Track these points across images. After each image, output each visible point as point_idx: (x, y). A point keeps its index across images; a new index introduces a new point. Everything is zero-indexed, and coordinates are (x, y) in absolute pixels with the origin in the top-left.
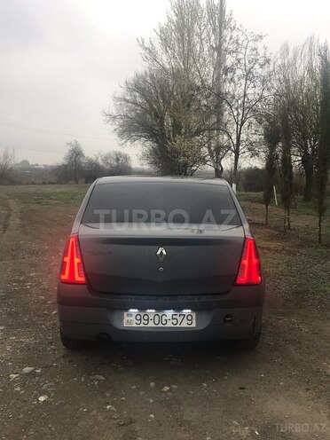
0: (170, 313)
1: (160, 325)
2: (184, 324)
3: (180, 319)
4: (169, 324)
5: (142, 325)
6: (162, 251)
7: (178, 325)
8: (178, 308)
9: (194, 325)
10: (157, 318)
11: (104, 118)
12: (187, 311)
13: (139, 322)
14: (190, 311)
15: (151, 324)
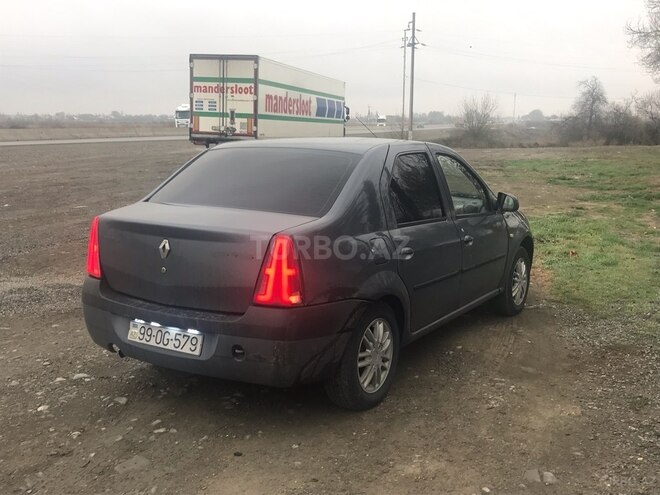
0: (174, 331)
1: (161, 345)
2: (186, 350)
3: (183, 341)
4: (170, 347)
5: (144, 341)
6: (166, 244)
7: (179, 350)
8: (184, 326)
9: (197, 353)
10: (160, 334)
11: (629, 38)
12: (192, 332)
13: (141, 337)
14: (196, 332)
15: (152, 343)
